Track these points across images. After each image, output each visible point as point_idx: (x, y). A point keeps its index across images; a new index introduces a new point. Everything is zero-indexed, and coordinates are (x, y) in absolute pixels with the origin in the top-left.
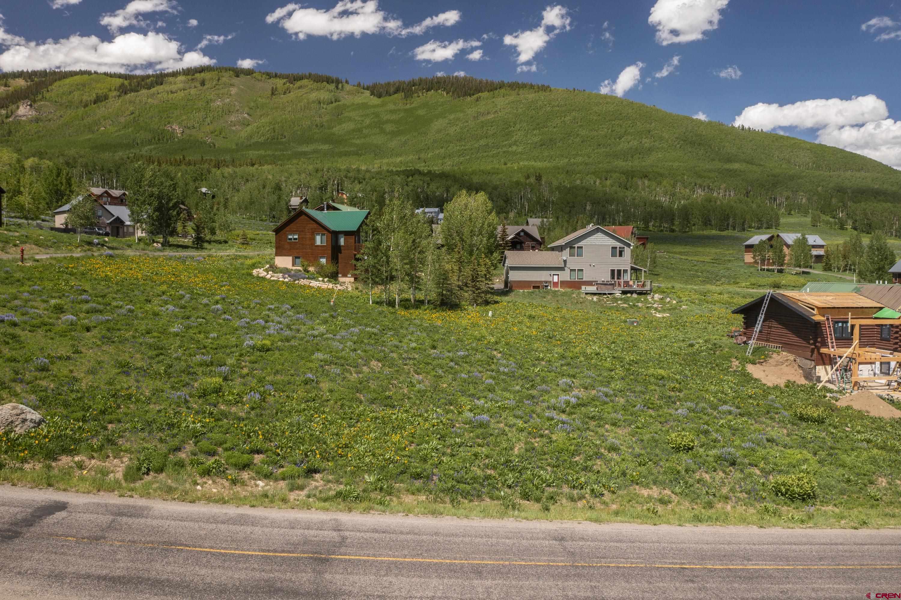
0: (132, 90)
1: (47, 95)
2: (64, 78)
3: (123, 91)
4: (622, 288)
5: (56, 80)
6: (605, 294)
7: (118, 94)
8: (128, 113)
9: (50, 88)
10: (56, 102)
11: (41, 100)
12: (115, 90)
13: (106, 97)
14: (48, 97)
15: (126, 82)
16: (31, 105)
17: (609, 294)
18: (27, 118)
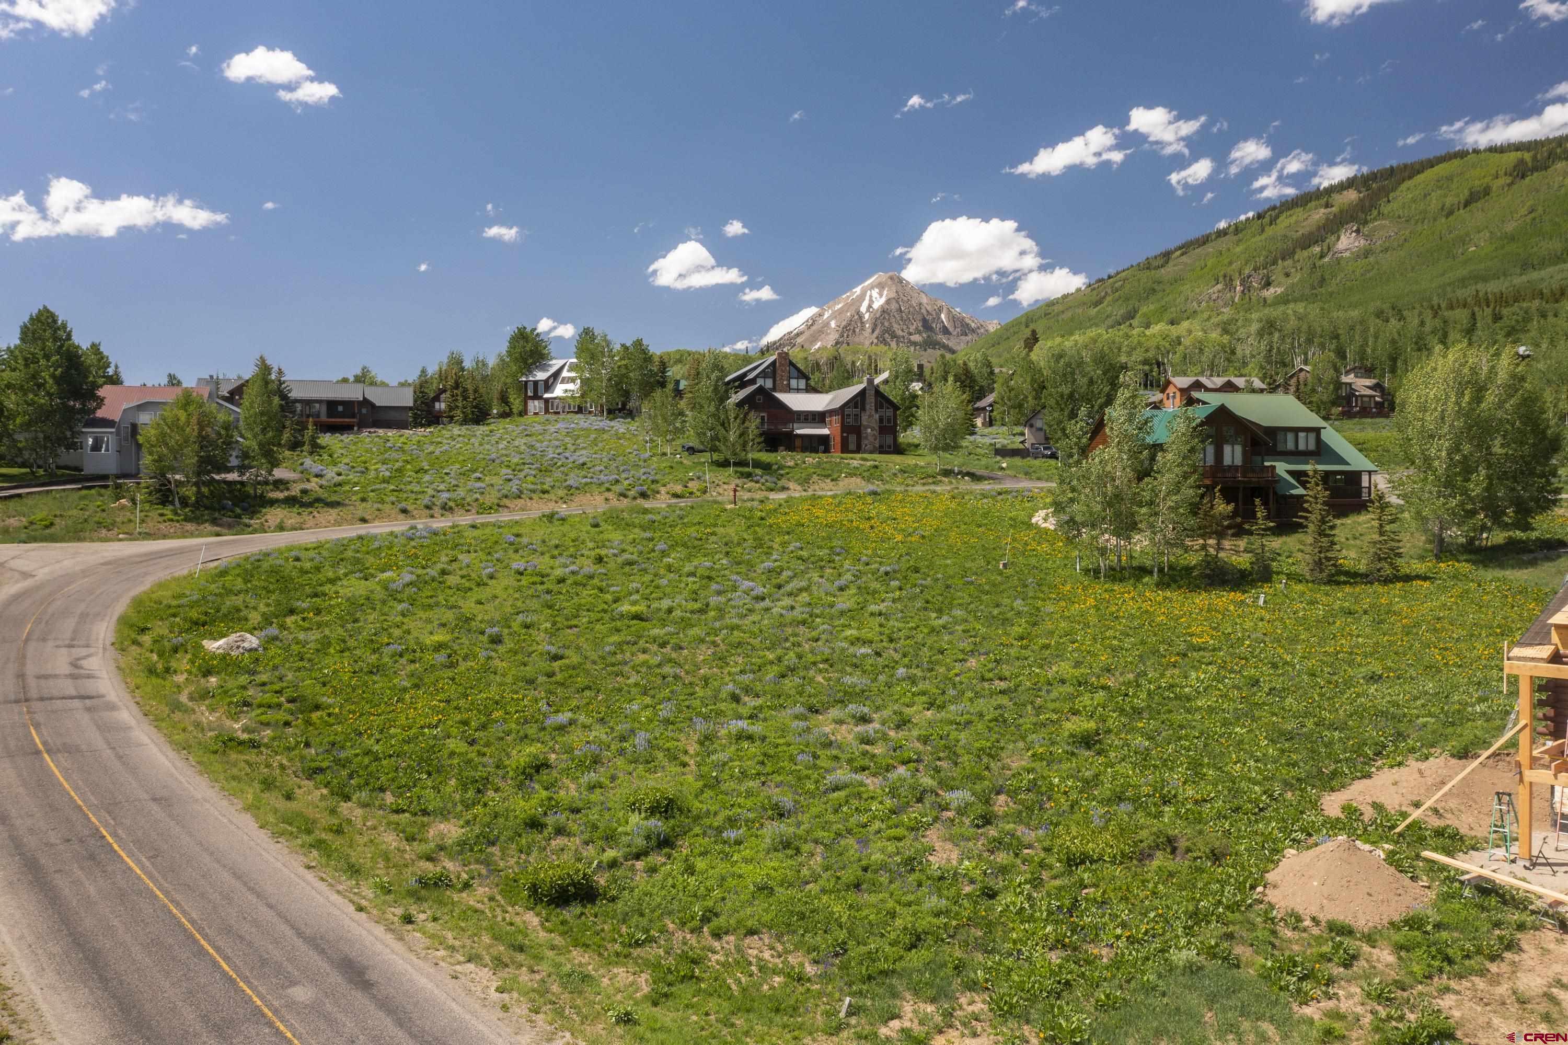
0: (1535, 169)
1: (1386, 209)
2: (1418, 173)
3: (1520, 172)
5: (1403, 181)
7: (1509, 180)
8: (1523, 211)
9: (1392, 195)
10: (1399, 217)
11: (1375, 219)
12: (1506, 174)
13: (1487, 191)
14: (1386, 212)
15: (1527, 156)
16: (1358, 231)
18: (1352, 253)
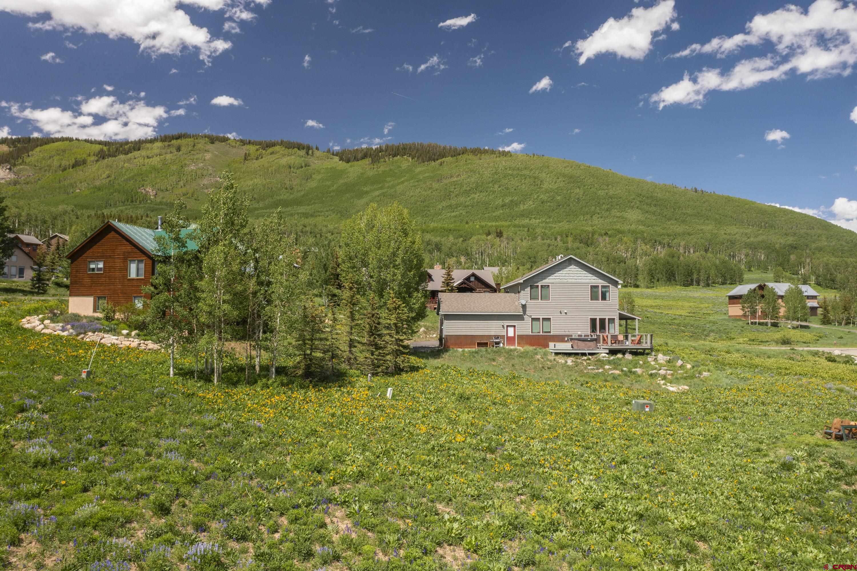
0: (110, 156)
1: (27, 160)
2: (46, 144)
3: (102, 156)
4: (609, 346)
5: (37, 146)
6: (584, 354)
7: (96, 158)
8: (104, 176)
9: (30, 153)
10: (35, 166)
11: (21, 164)
12: (94, 155)
13: (84, 162)
14: (27, 161)
15: (105, 148)
16: (10, 169)
17: (590, 354)
18: (6, 181)
